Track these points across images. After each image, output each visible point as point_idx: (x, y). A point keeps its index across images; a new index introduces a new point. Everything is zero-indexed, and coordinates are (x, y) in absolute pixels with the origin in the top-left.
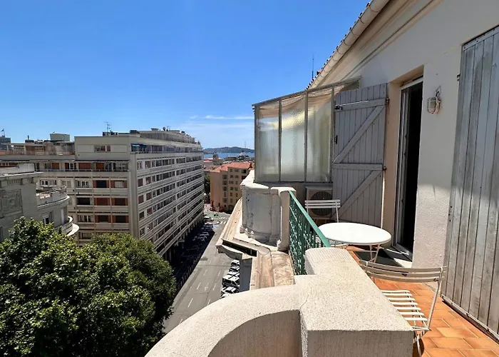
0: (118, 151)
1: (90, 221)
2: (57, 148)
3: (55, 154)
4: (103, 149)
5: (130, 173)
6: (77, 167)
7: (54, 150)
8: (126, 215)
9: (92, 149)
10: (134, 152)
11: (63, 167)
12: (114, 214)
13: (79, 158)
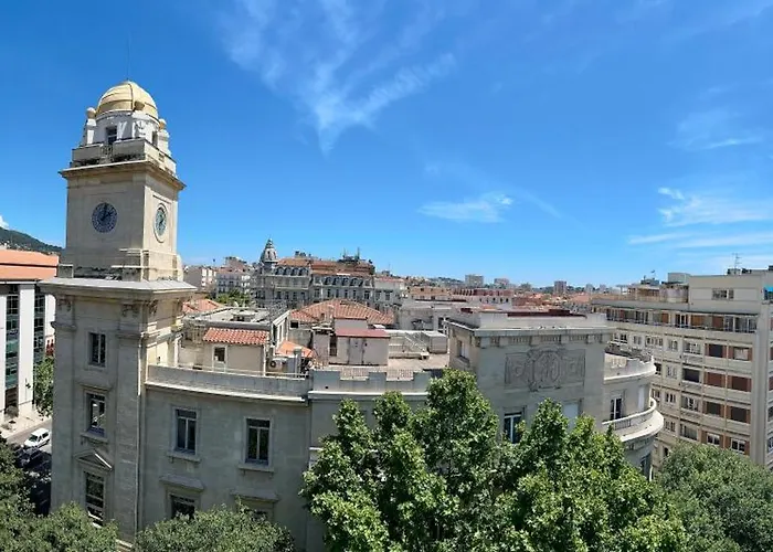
0: (745, 299)
1: (696, 409)
2: (670, 291)
3: (665, 302)
4: (724, 294)
5: (758, 336)
6: (689, 322)
7: (666, 295)
8: (748, 408)
9: (709, 294)
10: (768, 301)
11: (672, 319)
12: (729, 404)
13: (692, 308)
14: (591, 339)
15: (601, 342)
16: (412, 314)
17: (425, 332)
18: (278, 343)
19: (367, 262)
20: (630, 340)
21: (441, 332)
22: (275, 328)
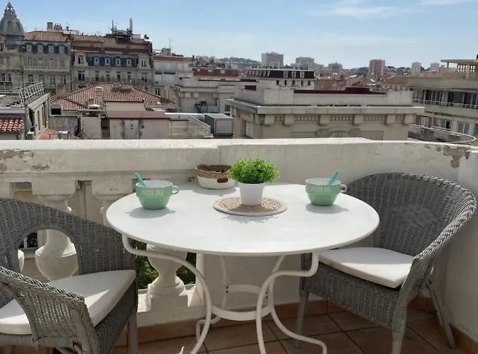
14: (391, 120)
15: (403, 123)
16: (196, 95)
17: (208, 114)
18: (37, 129)
19: (142, 37)
20: (454, 125)
21: (228, 114)
22: (31, 113)
